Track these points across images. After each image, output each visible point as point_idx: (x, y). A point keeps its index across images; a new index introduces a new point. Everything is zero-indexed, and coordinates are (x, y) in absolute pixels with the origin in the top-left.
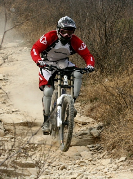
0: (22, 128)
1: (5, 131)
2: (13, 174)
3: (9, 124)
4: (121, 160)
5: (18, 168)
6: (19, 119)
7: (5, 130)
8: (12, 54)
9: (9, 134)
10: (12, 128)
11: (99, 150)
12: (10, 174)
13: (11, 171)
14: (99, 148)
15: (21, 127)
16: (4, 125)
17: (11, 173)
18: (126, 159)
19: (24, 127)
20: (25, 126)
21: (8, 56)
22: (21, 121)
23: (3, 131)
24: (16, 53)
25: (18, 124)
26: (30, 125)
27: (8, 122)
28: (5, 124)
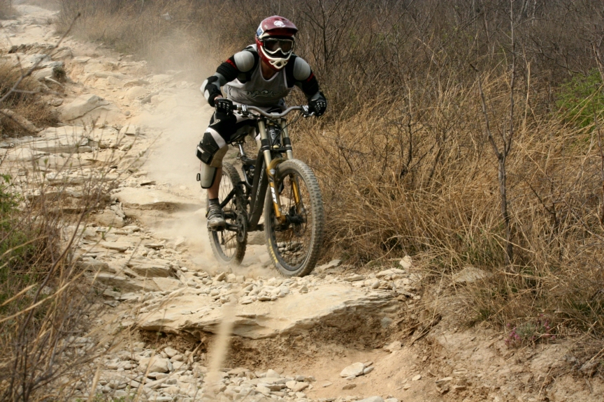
0: (157, 214)
1: (125, 218)
2: (125, 287)
3: (132, 205)
4: (331, 264)
5: (135, 277)
6: (152, 197)
7: (124, 216)
8: (158, 94)
9: (133, 223)
10: (138, 213)
11: (296, 251)
12: (119, 287)
13: (122, 281)
14: (296, 249)
15: (154, 212)
16: (124, 208)
17: (122, 286)
18: (340, 263)
19: (161, 212)
20: (163, 209)
21: (150, 96)
22: (156, 201)
23: (121, 219)
24: (165, 91)
25: (149, 205)
26: (172, 207)
27: (131, 202)
28: (126, 206)
